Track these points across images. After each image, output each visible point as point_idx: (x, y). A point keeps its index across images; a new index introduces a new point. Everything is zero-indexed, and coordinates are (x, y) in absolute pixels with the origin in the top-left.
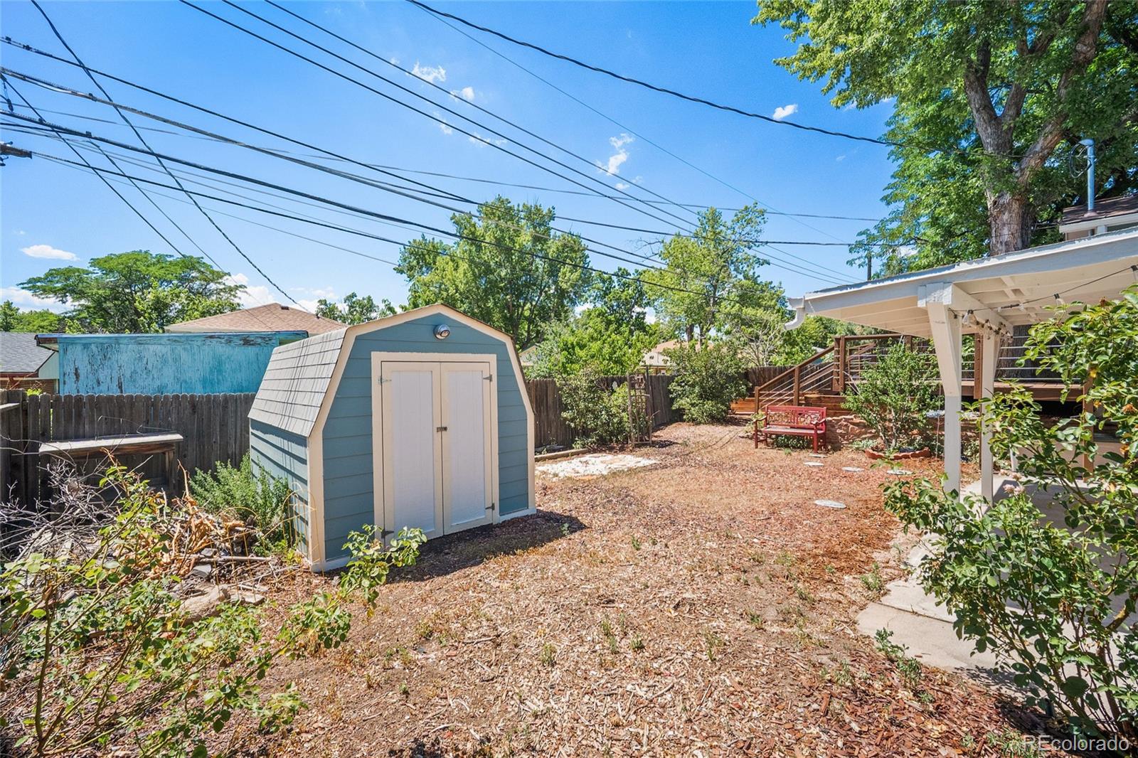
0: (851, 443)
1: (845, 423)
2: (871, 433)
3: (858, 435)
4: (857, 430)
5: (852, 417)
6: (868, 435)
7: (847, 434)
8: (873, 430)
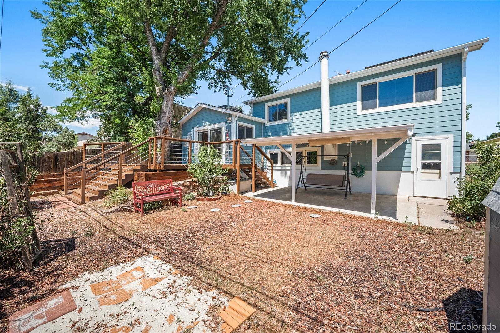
3: (186, 192)
4: (185, 189)
5: (183, 182)
6: (190, 191)
8: (192, 188)
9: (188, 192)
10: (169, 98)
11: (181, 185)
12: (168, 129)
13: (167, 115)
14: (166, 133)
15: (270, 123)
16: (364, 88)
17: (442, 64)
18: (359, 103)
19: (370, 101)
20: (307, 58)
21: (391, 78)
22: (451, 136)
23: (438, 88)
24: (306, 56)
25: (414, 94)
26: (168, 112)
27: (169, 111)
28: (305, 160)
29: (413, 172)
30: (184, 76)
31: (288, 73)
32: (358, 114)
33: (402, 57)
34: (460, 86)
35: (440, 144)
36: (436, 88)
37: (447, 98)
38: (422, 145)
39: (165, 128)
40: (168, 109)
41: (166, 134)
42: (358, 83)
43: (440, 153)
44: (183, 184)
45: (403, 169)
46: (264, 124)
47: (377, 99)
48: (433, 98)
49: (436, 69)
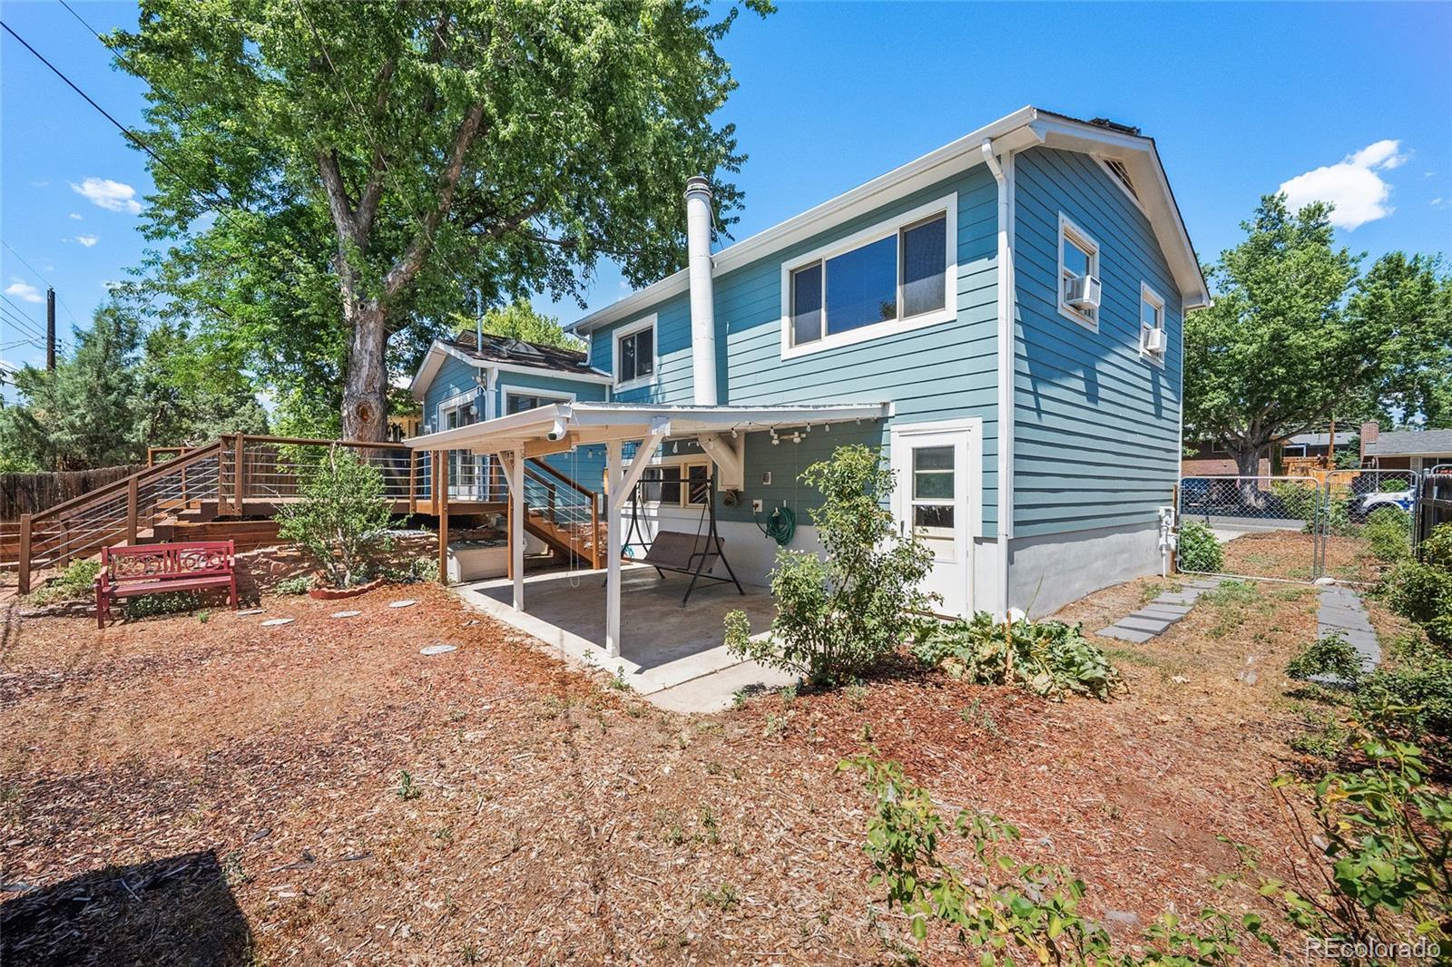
0: (274, 586)
1: (265, 560)
2: (303, 567)
3: (284, 574)
4: (283, 566)
5: (275, 549)
6: (299, 572)
7: (269, 574)
8: (306, 565)
9: (293, 574)
10: (368, 327)
11: (266, 555)
12: (370, 407)
13: (365, 372)
14: (362, 417)
15: (626, 383)
16: (796, 278)
17: (956, 194)
18: (786, 323)
19: (808, 315)
20: (741, 195)
21: (848, 244)
22: (976, 423)
23: (948, 270)
24: (737, 190)
25: (899, 289)
26: (366, 363)
27: (371, 361)
28: (684, 489)
30: (403, 269)
31: (730, 236)
32: (783, 358)
34: (993, 262)
35: (951, 448)
36: (945, 271)
37: (966, 301)
38: (913, 449)
39: (359, 407)
40: (368, 357)
41: (365, 420)
42: (783, 265)
43: (953, 474)
44: (276, 553)
46: (611, 387)
47: (821, 307)
48: (938, 302)
49: (944, 213)
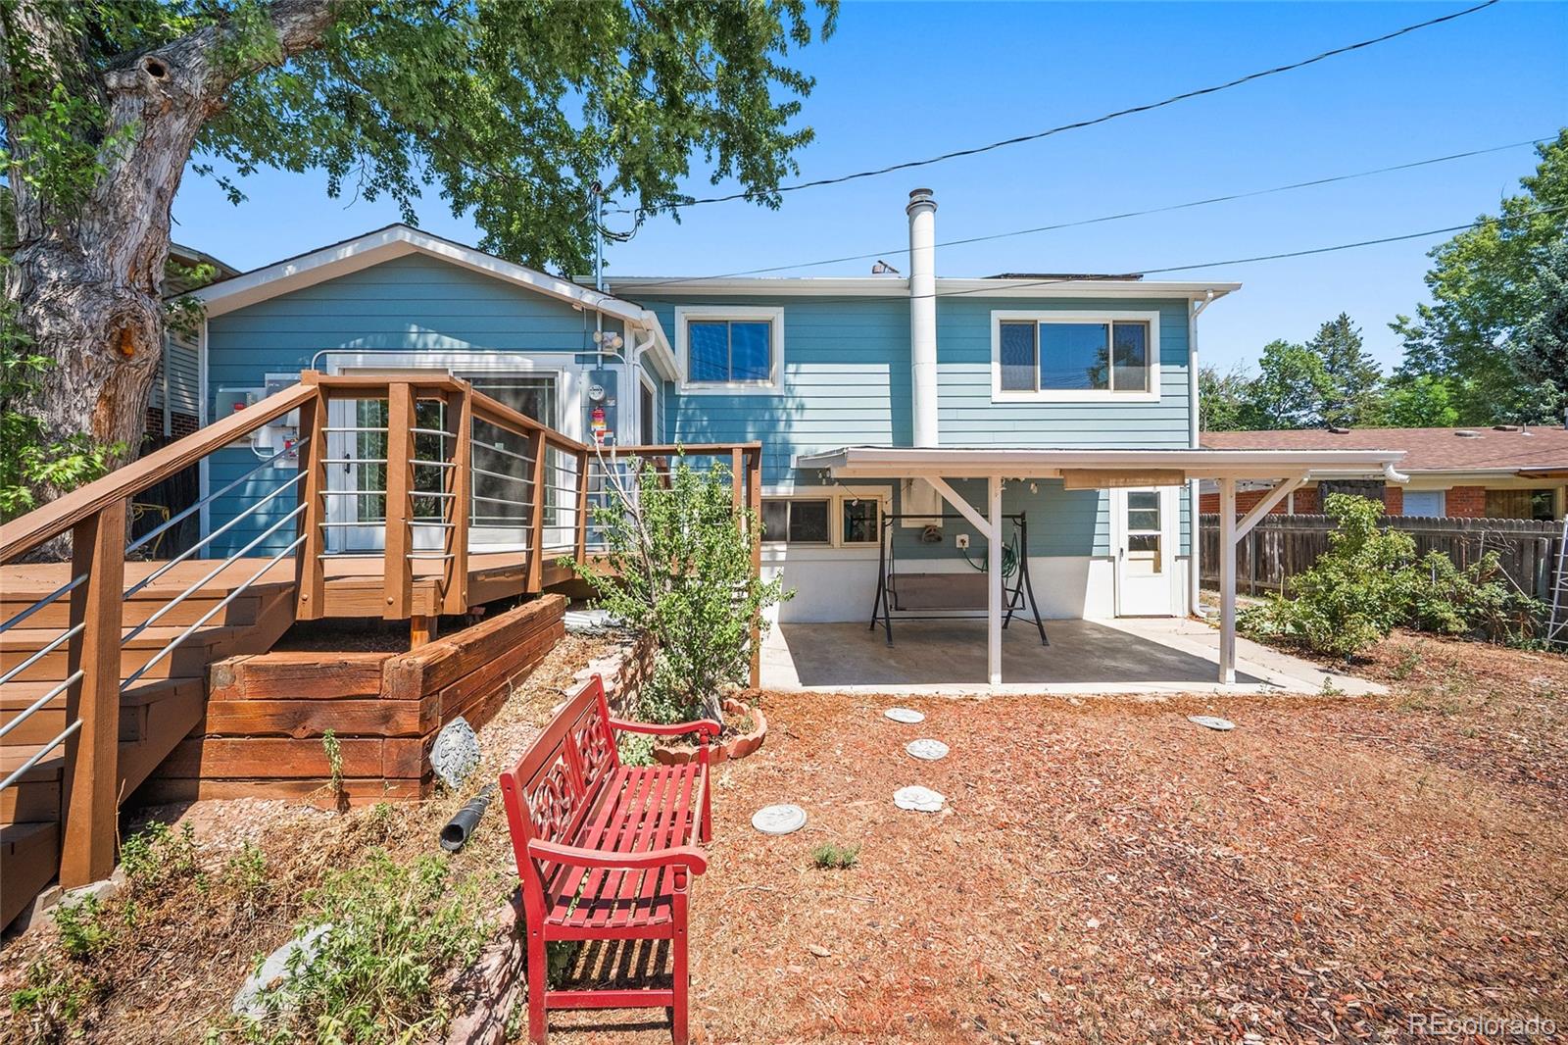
15: (695, 385)
16: (1007, 328)
17: (1158, 313)
18: (996, 367)
19: (1022, 367)
23: (1152, 365)
25: (1112, 368)
29: (1112, 559)
32: (991, 400)
33: (1110, 274)
34: (1186, 368)
35: (1159, 494)
37: (1168, 390)
41: (127, 357)
42: (992, 312)
43: (1159, 513)
45: (1095, 552)
47: (1033, 363)
48: (1141, 384)
49: (1149, 321)
